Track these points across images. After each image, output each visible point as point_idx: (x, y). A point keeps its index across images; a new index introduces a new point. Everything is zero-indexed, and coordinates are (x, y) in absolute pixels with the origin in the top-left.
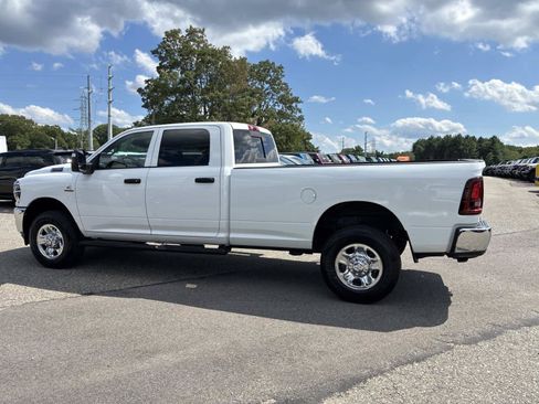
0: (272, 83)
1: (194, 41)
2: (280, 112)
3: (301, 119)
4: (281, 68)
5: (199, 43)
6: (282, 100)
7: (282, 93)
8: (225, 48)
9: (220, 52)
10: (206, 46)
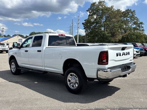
0: (131, 17)
1: (101, 5)
2: (134, 28)
3: (143, 30)
4: (134, 11)
5: (102, 6)
6: (135, 23)
7: (135, 21)
8: (112, 6)
9: (109, 8)
10: (105, 6)
